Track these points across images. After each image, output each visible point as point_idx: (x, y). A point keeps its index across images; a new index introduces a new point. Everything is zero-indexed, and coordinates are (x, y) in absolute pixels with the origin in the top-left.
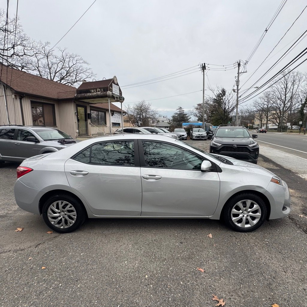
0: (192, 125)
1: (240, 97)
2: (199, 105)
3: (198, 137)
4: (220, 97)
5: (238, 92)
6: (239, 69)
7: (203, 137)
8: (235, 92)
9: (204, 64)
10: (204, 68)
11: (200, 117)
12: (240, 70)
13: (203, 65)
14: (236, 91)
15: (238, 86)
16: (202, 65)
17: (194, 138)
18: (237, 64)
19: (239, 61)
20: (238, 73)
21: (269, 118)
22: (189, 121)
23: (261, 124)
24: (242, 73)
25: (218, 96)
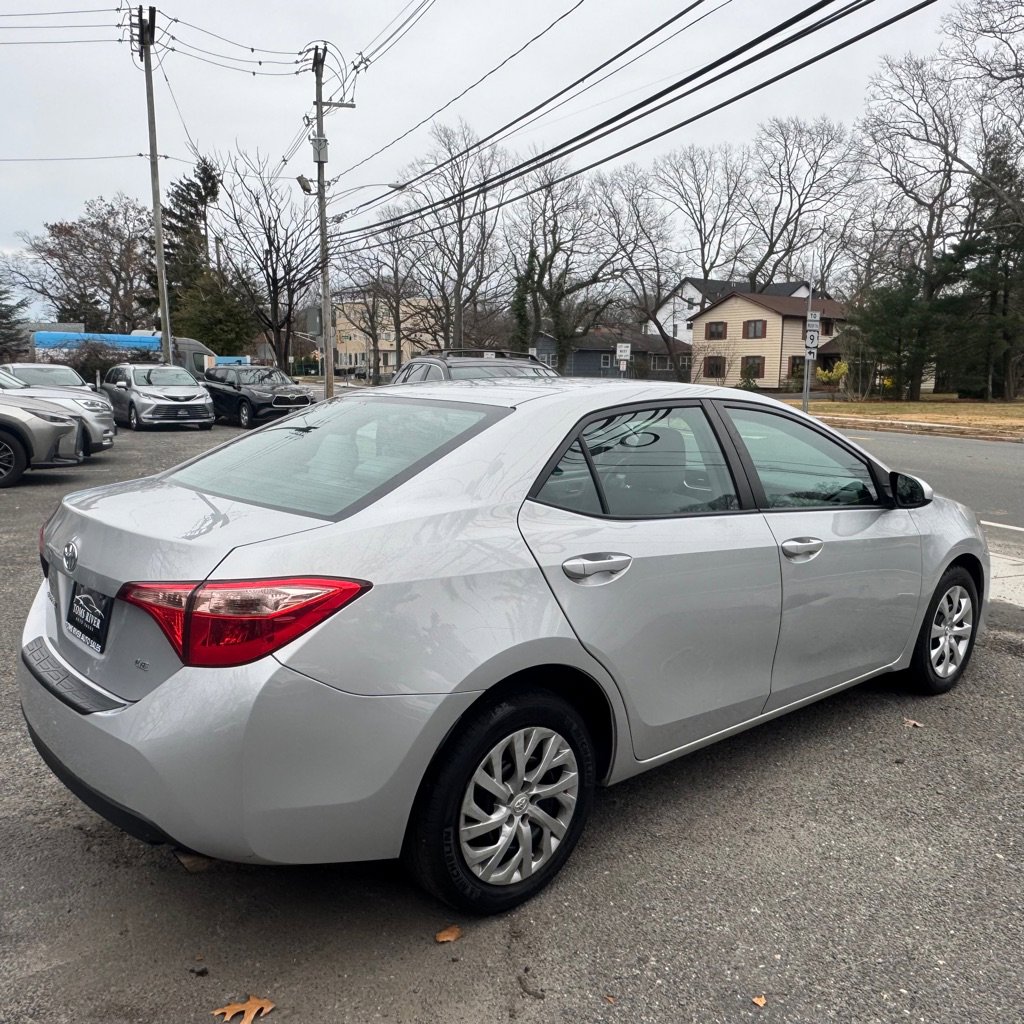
0: (103, 346)
1: (338, 219)
2: (59, 230)
3: (170, 412)
4: (194, 204)
5: (321, 195)
6: (319, 84)
7: (194, 411)
8: (309, 190)
9: (152, 11)
10: (146, 32)
11: (69, 301)
12: (323, 87)
13: (146, 16)
14: (314, 188)
15: (321, 165)
16: (136, 12)
17: (145, 416)
18: (312, 55)
19: (321, 46)
20: (319, 103)
21: (403, 326)
22: (18, 322)
23: (376, 351)
24: (336, 105)
25: (181, 195)
